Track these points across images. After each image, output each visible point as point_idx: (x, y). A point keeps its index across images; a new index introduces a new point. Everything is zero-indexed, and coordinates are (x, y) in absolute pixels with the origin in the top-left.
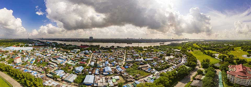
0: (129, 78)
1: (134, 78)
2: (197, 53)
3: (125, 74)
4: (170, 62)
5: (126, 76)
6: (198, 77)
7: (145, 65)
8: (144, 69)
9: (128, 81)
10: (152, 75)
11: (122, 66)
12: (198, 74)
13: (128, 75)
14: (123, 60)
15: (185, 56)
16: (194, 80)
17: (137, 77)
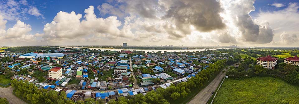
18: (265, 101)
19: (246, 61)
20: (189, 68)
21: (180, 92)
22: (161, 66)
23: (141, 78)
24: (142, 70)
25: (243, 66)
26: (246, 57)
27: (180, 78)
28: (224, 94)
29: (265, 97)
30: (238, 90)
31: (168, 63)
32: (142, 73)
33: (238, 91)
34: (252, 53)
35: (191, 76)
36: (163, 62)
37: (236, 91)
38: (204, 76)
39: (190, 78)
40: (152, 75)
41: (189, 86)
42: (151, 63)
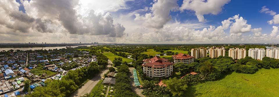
0: (35, 78)
1: (40, 78)
2: (108, 54)
3: (30, 75)
4: (79, 62)
5: (31, 76)
6: (110, 74)
7: (51, 65)
8: (50, 68)
9: (34, 80)
10: (60, 74)
11: (26, 67)
12: (110, 72)
13: (34, 76)
14: (26, 63)
15: (95, 57)
16: (106, 78)
17: (43, 76)
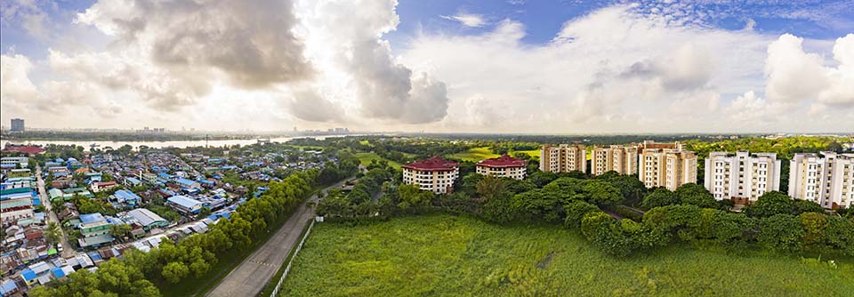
18: (431, 288)
19: (374, 174)
20: (212, 194)
21: (187, 262)
22: (132, 188)
23: (77, 228)
24: (79, 203)
25: (365, 189)
26: (374, 162)
27: (189, 222)
28: (312, 269)
29: (431, 275)
30: (352, 256)
31: (153, 179)
32: (80, 213)
33: (351, 259)
34: (389, 149)
35: (218, 217)
36: (138, 178)
37: (346, 259)
38: (254, 217)
39: (216, 222)
40: (108, 217)
41: (214, 245)
42: (102, 181)
